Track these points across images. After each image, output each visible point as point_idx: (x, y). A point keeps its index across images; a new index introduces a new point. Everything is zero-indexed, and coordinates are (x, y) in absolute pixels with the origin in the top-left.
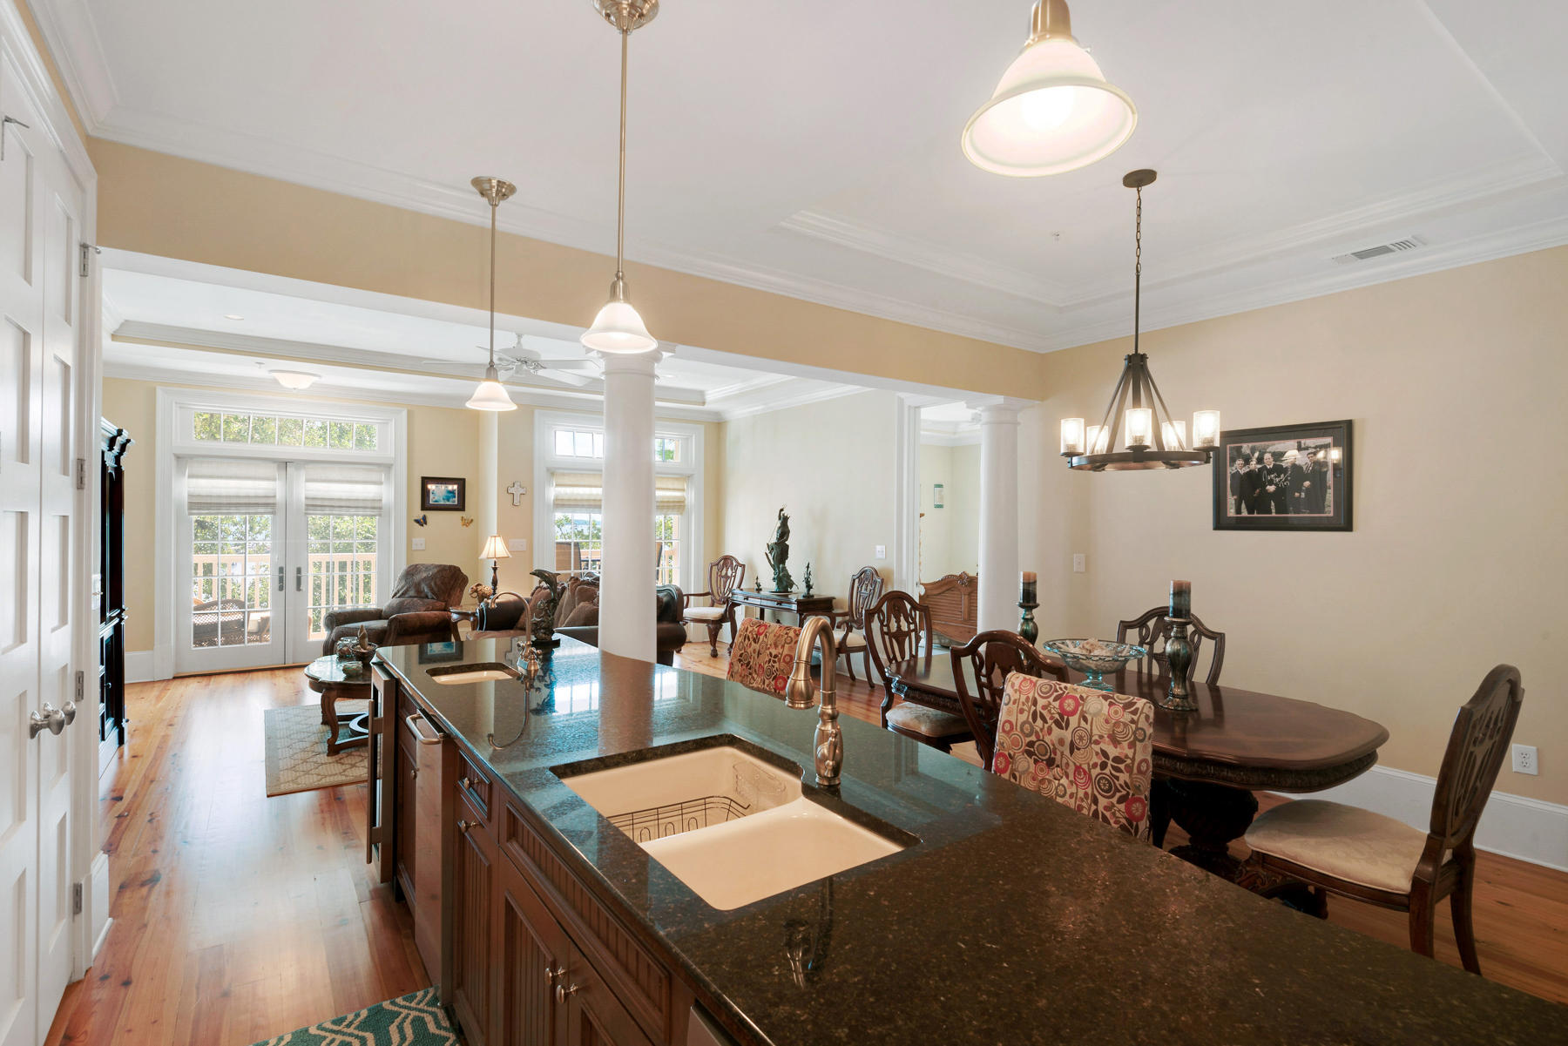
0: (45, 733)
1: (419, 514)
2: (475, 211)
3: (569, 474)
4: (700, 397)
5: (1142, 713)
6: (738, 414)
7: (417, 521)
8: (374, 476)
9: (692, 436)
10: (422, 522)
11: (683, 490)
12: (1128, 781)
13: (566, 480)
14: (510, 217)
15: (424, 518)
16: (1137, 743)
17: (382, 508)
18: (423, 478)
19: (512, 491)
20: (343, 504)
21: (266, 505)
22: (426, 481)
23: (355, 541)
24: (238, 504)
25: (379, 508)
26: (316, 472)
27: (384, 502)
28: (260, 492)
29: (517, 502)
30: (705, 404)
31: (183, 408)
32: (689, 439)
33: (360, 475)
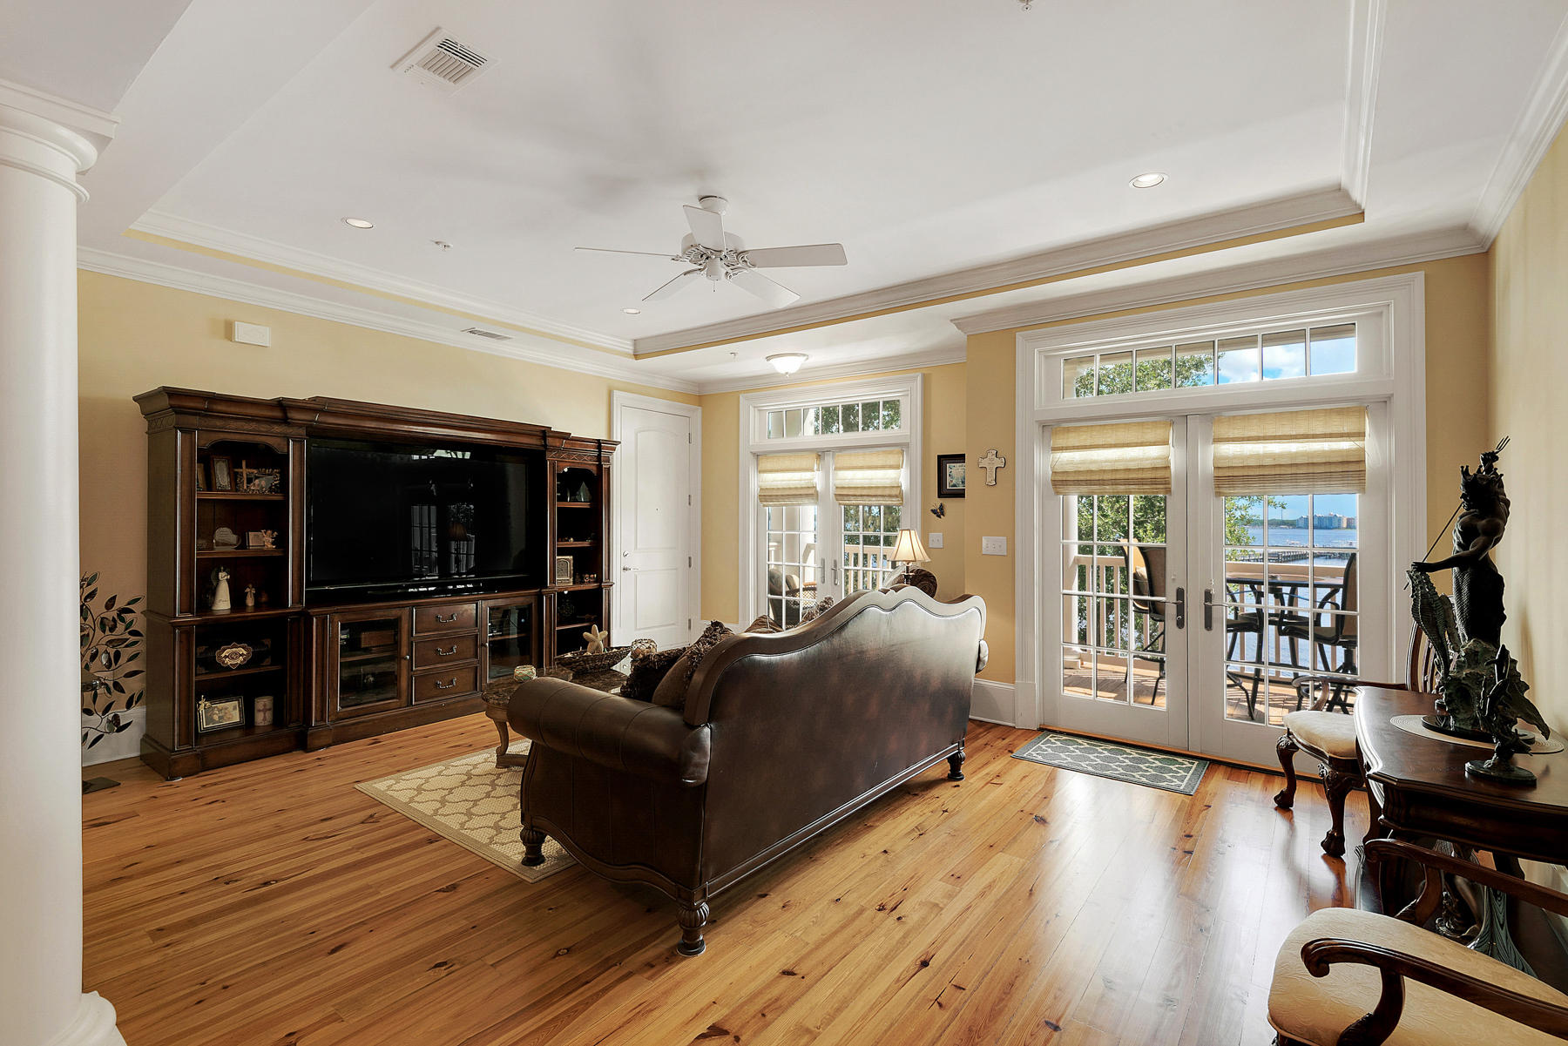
1: (936, 502)
4: (1345, 207)
7: (934, 512)
8: (891, 460)
9: (1389, 305)
10: (940, 512)
11: (1360, 435)
15: (941, 507)
17: (900, 496)
18: (941, 458)
19: (984, 463)
20: (865, 492)
21: (807, 495)
22: (943, 460)
23: (882, 534)
24: (788, 496)
25: (897, 496)
26: (845, 459)
27: (903, 488)
28: (803, 484)
29: (991, 481)
30: (1363, 213)
31: (759, 410)
32: (1381, 314)
33: (879, 460)
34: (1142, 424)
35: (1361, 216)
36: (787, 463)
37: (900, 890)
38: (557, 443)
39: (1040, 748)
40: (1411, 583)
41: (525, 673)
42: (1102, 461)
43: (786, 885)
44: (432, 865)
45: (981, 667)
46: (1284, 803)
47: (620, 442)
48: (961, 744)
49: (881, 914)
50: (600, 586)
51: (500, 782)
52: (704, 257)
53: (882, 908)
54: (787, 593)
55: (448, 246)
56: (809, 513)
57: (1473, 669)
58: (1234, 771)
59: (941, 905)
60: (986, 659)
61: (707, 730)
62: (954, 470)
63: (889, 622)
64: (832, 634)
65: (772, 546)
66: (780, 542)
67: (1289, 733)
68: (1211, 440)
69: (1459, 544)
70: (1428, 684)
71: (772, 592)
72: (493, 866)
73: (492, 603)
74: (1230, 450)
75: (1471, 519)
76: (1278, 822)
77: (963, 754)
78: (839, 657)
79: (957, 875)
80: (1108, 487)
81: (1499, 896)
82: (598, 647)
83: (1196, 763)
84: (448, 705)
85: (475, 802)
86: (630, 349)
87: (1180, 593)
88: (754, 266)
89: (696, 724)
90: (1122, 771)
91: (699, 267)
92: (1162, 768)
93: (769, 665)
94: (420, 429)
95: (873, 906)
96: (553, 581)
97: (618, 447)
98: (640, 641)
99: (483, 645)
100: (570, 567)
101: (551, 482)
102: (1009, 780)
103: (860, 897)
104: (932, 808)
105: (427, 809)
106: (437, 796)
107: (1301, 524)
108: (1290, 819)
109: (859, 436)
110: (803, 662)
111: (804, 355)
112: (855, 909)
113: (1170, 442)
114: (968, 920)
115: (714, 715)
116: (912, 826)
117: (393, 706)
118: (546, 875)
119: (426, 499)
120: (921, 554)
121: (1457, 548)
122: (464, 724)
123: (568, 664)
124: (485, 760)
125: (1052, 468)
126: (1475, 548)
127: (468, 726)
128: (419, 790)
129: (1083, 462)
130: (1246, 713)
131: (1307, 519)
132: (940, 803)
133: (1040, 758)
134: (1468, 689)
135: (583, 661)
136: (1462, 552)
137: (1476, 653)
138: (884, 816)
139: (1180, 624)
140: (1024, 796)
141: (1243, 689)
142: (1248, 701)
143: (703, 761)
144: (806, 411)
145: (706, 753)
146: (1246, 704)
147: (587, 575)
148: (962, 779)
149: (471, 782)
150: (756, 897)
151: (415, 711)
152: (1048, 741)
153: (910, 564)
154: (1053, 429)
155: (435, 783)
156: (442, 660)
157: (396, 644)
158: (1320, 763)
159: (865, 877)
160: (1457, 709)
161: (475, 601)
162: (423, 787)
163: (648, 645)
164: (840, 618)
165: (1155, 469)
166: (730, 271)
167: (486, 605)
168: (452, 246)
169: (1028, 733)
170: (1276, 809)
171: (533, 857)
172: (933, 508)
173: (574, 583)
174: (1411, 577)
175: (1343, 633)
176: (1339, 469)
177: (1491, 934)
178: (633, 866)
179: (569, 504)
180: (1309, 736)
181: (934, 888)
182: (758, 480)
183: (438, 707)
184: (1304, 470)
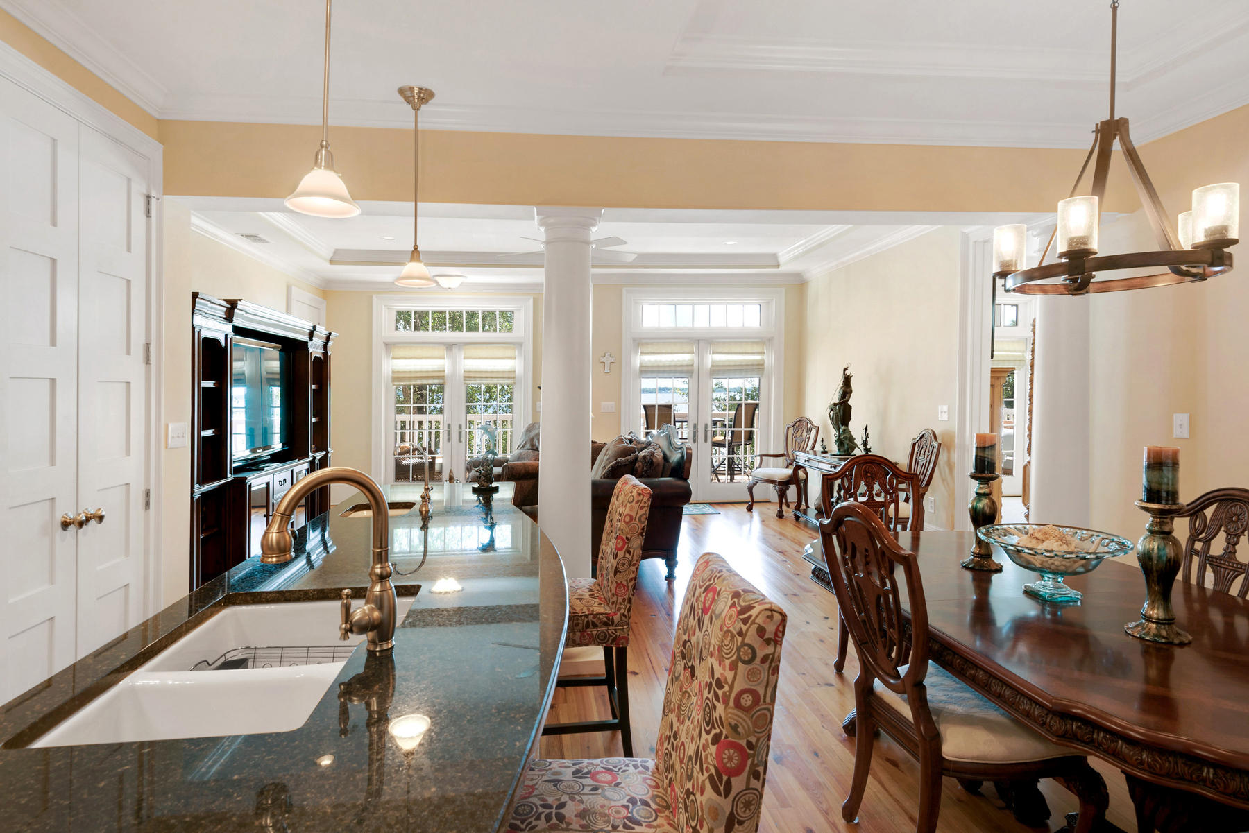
0: (72, 529)
2: (401, 116)
3: (652, 343)
4: (773, 261)
5: (753, 622)
6: (816, 272)
7: (539, 388)
8: (509, 353)
9: (772, 300)
11: (763, 353)
12: (723, 716)
13: (650, 349)
14: (433, 117)
16: (740, 664)
17: (514, 378)
19: (604, 360)
20: (488, 375)
21: (438, 377)
23: (498, 404)
24: (421, 377)
25: (511, 378)
26: (470, 351)
27: (518, 373)
28: (434, 368)
29: (606, 370)
30: (780, 264)
31: (391, 309)
32: (768, 303)
33: (500, 352)
34: (681, 343)
35: (778, 266)
36: (418, 352)
42: (664, 361)
46: (750, 509)
68: (710, 353)
73: (298, 469)
74: (717, 357)
86: (329, 255)
87: (695, 426)
101: (311, 370)
109: (479, 335)
111: (465, 277)
113: (694, 352)
121: (840, 398)
125: (640, 363)
126: (847, 398)
129: (656, 361)
136: (843, 400)
139: (695, 441)
154: (639, 343)
161: (292, 468)
165: (687, 366)
176: (755, 367)
180: (769, 475)
182: (389, 365)
184: (744, 368)
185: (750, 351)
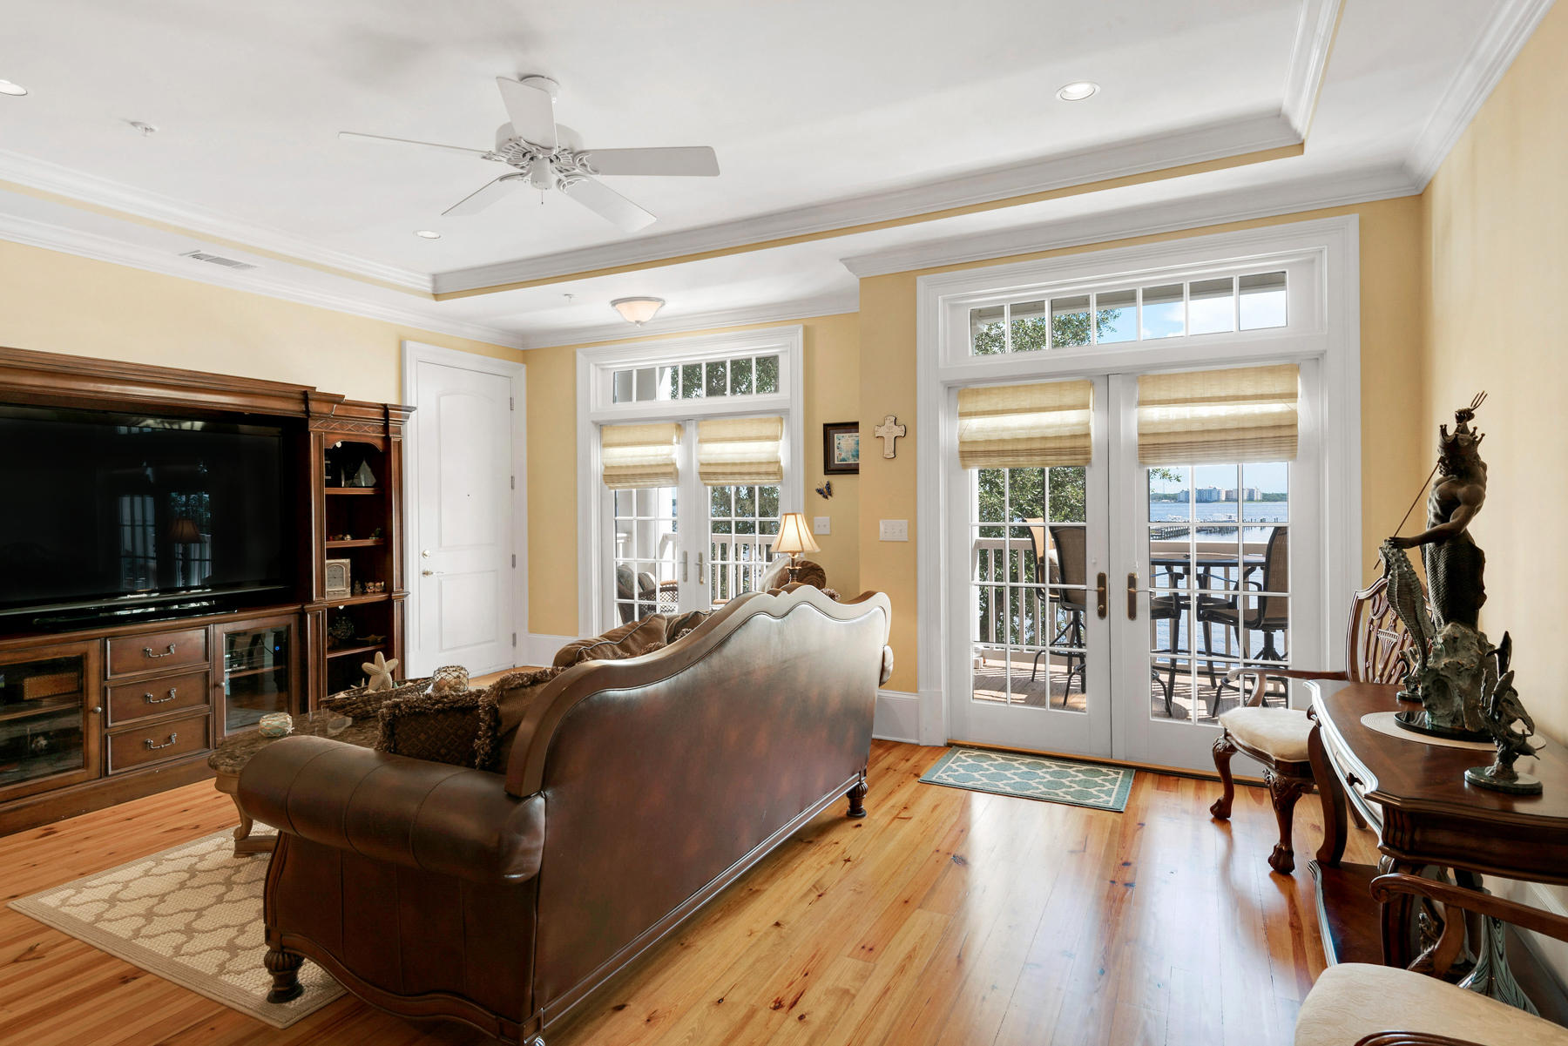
1: (822, 480)
3: (987, 391)
4: (1284, 137)
7: (820, 491)
8: (768, 430)
9: (1321, 252)
10: (826, 492)
11: (1292, 396)
13: (982, 403)
15: (829, 486)
17: (778, 473)
18: (826, 426)
19: (881, 432)
20: (736, 469)
21: (664, 474)
22: (830, 429)
23: (757, 519)
24: (642, 476)
25: (775, 474)
26: (710, 429)
27: (782, 464)
28: (660, 460)
29: (889, 452)
30: (1302, 144)
31: (603, 369)
32: (1313, 261)
33: (753, 430)
34: (1060, 385)
35: (1300, 147)
36: (638, 435)
37: (799, 977)
38: (324, 408)
39: (950, 768)
40: (1384, 561)
41: (276, 723)
42: (1015, 429)
43: (651, 987)
44: (126, 1018)
45: (885, 678)
46: (1221, 813)
47: (415, 408)
48: (862, 773)
49: (779, 1014)
50: (390, 596)
51: (240, 878)
52: (528, 156)
53: (778, 1005)
54: (641, 596)
55: (152, 130)
56: (664, 497)
57: (1452, 658)
58: (1164, 778)
59: (853, 991)
60: (891, 668)
61: (540, 801)
62: (843, 442)
63: (780, 632)
64: (710, 652)
65: (622, 538)
66: (629, 533)
67: (1227, 735)
68: (1135, 403)
69: (1436, 516)
70: (1370, 671)
71: (621, 595)
72: (223, 1008)
73: (230, 627)
74: (1155, 414)
75: (1449, 487)
76: (1212, 835)
77: (865, 785)
78: (718, 682)
79: (869, 946)
80: (1021, 459)
81: (1498, 922)
82: (384, 683)
83: (1122, 772)
84: (166, 770)
85: (200, 913)
86: (428, 287)
87: (1102, 579)
88: (596, 171)
89: (523, 795)
90: (1044, 789)
91: (521, 171)
92: (1086, 781)
93: (628, 703)
94: (114, 388)
95: (766, 1004)
96: (322, 593)
97: (413, 415)
98: (446, 669)
99: (217, 685)
100: (347, 574)
101: (316, 463)
102: (920, 810)
103: (750, 993)
104: (831, 857)
105: (122, 930)
106: (140, 908)
107: (1182, 497)
108: (1229, 832)
109: (728, 401)
110: (673, 693)
111: (658, 300)
112: (742, 1011)
113: (1091, 406)
114: (888, 1007)
115: (547, 781)
116: (809, 885)
117: (77, 778)
118: (304, 1014)
119: (138, 487)
120: (809, 543)
121: (1433, 520)
122: (187, 797)
123: (339, 708)
124: (218, 847)
125: (960, 437)
126: (1456, 520)
127: (194, 798)
128: (113, 901)
129: (995, 430)
130: (1162, 708)
131: (1188, 492)
132: (840, 851)
133: (951, 781)
134: (1446, 680)
135: (363, 702)
136: (1440, 526)
137: (1455, 639)
138: (773, 875)
139: (1102, 613)
140: (937, 831)
141: (1160, 681)
142: (1165, 695)
143: (534, 844)
144: (662, 369)
145: (537, 835)
146: (1163, 697)
147: (371, 584)
148: (864, 816)
149: (195, 882)
150: (610, 1011)
151: (113, 784)
152: (959, 759)
153: (796, 556)
154: (961, 391)
155: (136, 889)
156: (154, 709)
157: (81, 691)
158: (1263, 767)
159: (754, 963)
160: (1435, 705)
161: (205, 626)
162: (119, 896)
163: (455, 674)
164: (720, 631)
165: (1074, 437)
166: (564, 178)
167: (220, 631)
168: (156, 128)
169: (935, 750)
170: (1213, 821)
171: (285, 989)
172: (819, 487)
173: (353, 594)
174: (1386, 555)
175: (1270, 617)
176: (1271, 434)
177: (1490, 968)
178: (433, 995)
179: (344, 490)
180: (1252, 736)
181: (841, 970)
182: (600, 457)
183: (149, 774)
184: (1234, 436)
185: (1250, 391)
